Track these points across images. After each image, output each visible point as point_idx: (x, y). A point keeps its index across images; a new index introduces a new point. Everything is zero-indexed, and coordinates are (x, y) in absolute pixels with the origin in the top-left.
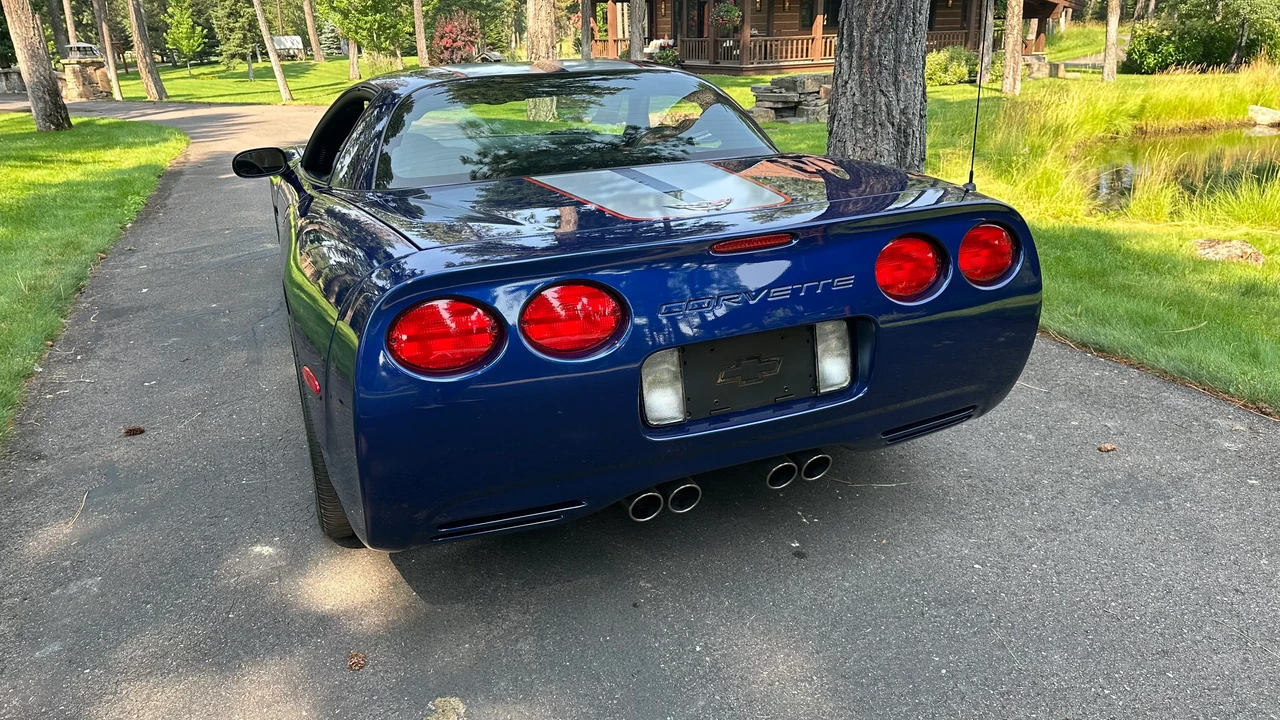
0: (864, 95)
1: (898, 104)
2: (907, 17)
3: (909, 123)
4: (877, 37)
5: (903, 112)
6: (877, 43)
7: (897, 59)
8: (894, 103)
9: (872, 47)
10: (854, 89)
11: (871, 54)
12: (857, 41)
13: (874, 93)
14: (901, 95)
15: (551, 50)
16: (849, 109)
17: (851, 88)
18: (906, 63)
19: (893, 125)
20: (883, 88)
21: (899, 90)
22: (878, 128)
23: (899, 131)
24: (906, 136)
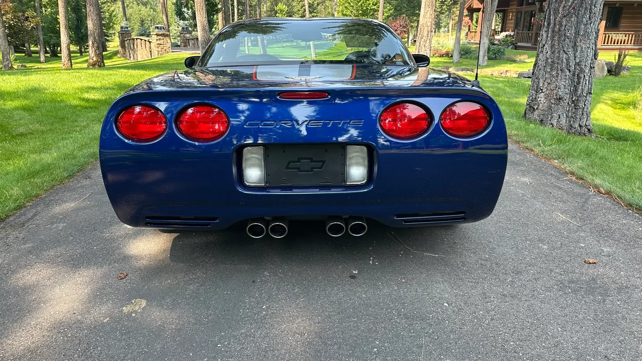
0: (553, 53)
1: (575, 59)
2: (586, 9)
3: (582, 71)
4: (564, 20)
5: (578, 64)
6: (564, 23)
7: (577, 33)
8: (572, 58)
9: (561, 25)
10: (547, 49)
11: (560, 30)
12: (552, 21)
13: (559, 52)
14: (577, 54)
15: (430, 33)
16: (544, 61)
17: (546, 49)
18: (583, 35)
19: (570, 71)
20: (565, 49)
21: (577, 51)
22: (559, 72)
23: (574, 75)
24: (579, 78)
